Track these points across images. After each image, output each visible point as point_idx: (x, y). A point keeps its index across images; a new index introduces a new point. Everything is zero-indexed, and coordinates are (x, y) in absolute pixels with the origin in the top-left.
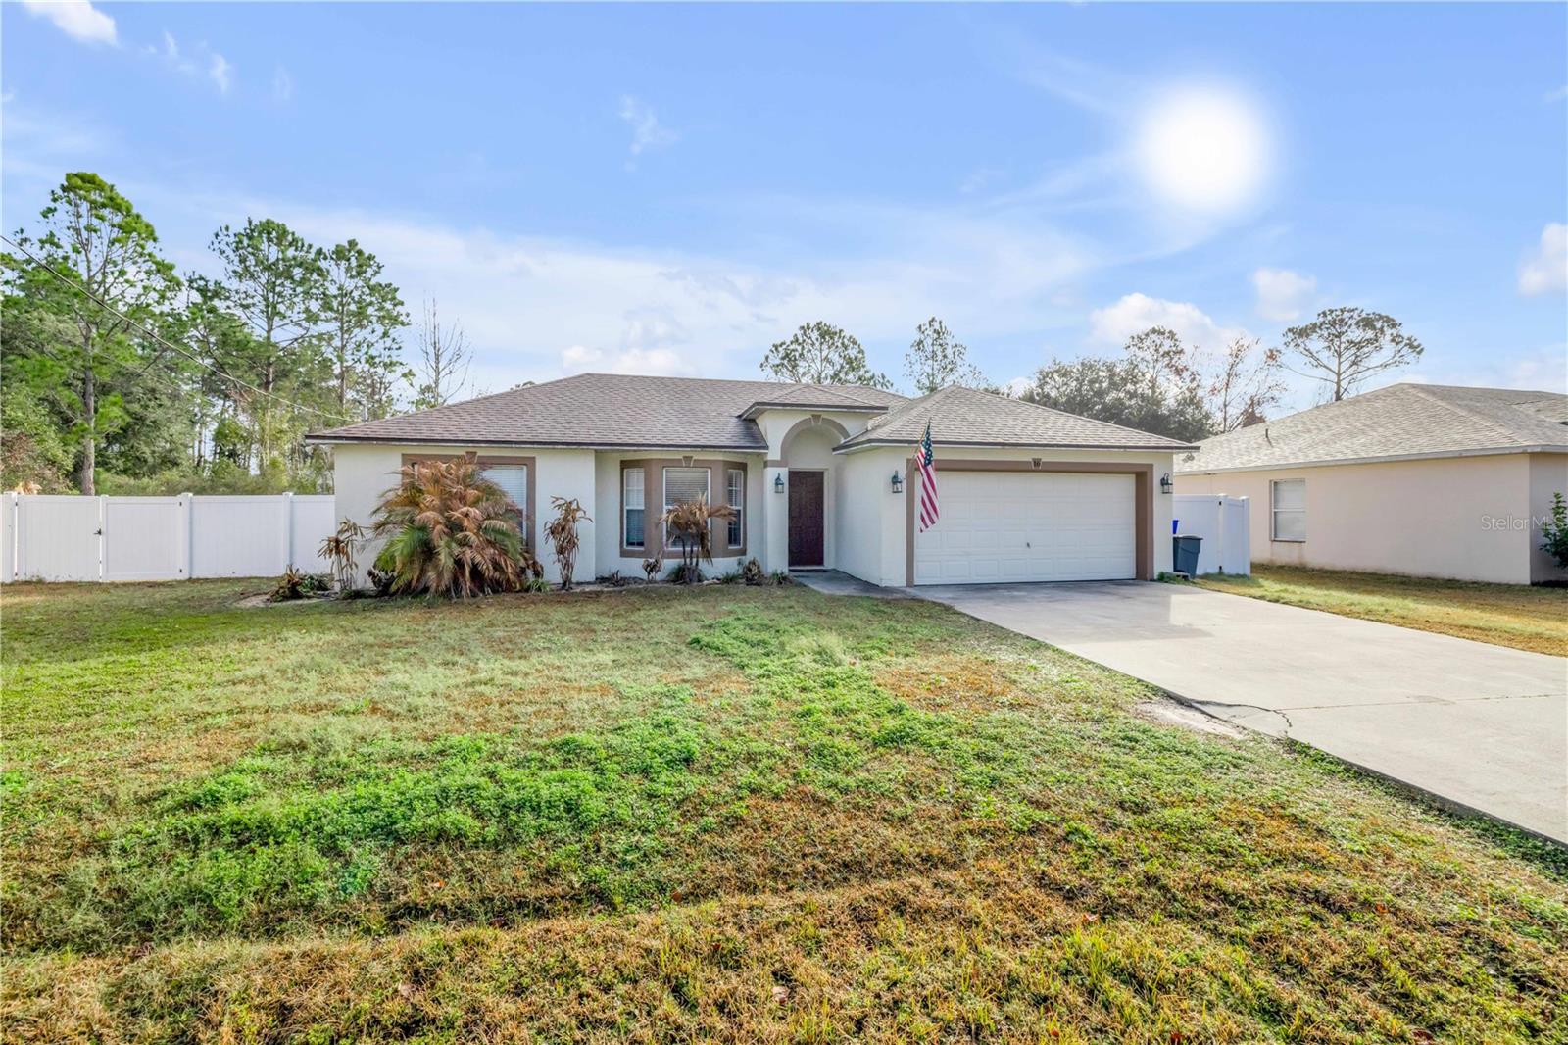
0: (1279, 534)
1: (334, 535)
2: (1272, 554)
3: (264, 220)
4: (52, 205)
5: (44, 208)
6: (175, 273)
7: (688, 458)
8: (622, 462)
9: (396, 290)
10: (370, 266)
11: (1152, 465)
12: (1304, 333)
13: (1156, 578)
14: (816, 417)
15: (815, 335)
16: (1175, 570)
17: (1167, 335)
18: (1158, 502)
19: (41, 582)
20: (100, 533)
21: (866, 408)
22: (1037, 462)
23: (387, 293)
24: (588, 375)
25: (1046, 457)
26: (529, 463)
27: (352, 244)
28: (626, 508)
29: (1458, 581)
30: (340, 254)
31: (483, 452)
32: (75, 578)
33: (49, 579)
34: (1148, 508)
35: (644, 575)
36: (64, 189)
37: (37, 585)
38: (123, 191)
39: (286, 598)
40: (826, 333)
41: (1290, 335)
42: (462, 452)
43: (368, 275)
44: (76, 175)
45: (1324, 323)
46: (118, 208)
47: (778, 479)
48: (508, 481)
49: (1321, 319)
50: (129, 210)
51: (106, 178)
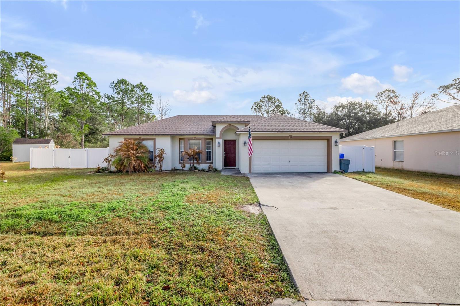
0: (396, 159)
1: (106, 157)
2: (394, 165)
3: (121, 79)
4: (75, 80)
5: (73, 81)
6: (100, 94)
7: (195, 137)
8: (179, 139)
9: (152, 94)
10: (145, 89)
11: (331, 137)
12: (447, 87)
13: (333, 172)
14: (230, 125)
15: (266, 99)
16: (340, 169)
17: (391, 91)
18: (334, 149)
19: (58, 168)
20: (70, 157)
21: (244, 122)
22: (291, 137)
23: (149, 95)
24: (179, 115)
25: (294, 135)
26: (154, 139)
27: (141, 83)
28: (180, 151)
29: (453, 175)
30: (138, 86)
31: (143, 137)
32: (65, 168)
33: (60, 168)
34: (330, 150)
35: (181, 168)
36: (77, 76)
37: (58, 169)
38: (90, 76)
39: (97, 172)
40: (270, 99)
41: (441, 88)
42: (138, 137)
43: (144, 91)
44: (79, 73)
45: (456, 83)
46: (88, 80)
47: (219, 143)
48: (149, 144)
49: (454, 82)
50: (90, 80)
51: (86, 73)
